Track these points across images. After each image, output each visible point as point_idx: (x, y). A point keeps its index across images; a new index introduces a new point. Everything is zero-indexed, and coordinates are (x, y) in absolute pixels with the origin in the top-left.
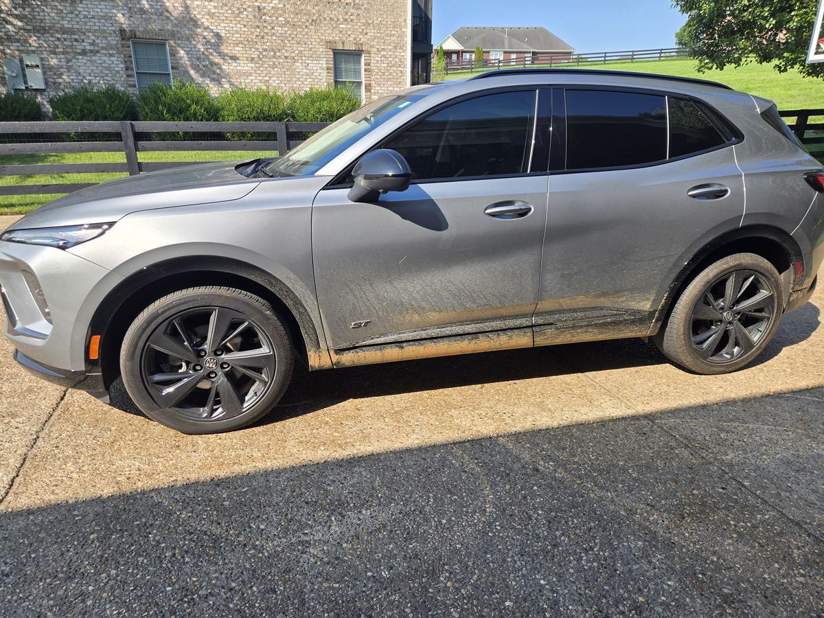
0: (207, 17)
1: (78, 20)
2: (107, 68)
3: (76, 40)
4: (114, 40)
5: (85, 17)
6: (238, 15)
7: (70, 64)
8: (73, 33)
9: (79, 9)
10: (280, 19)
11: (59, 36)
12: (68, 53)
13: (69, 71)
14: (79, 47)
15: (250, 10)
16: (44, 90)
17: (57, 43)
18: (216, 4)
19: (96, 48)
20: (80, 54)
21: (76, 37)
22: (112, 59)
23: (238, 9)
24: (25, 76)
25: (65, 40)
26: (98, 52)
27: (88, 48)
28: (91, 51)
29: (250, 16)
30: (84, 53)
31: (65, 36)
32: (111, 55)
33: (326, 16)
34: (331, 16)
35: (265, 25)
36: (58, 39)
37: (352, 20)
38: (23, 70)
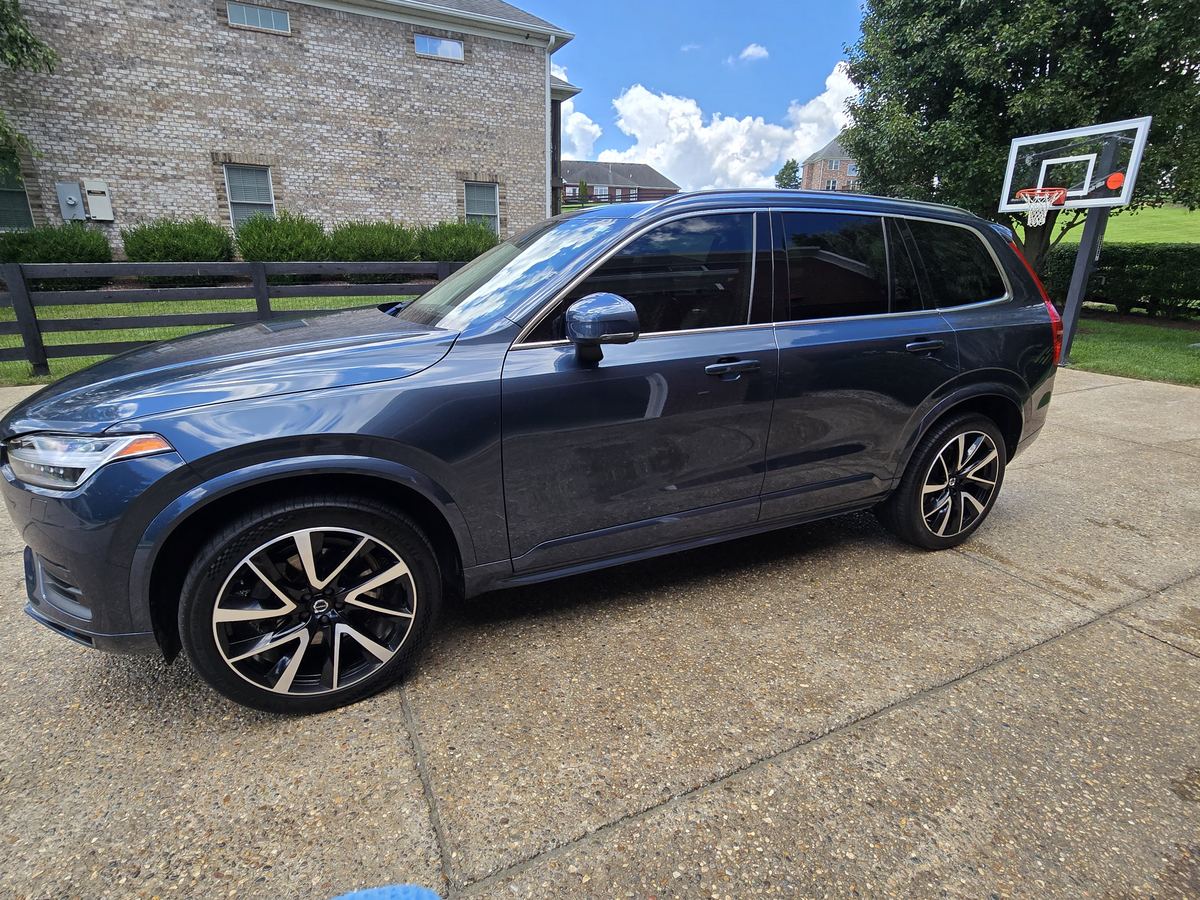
0: (319, 141)
1: (157, 139)
2: (193, 197)
3: (155, 163)
4: (204, 164)
5: (166, 136)
6: (355, 141)
7: (146, 191)
8: (151, 154)
9: (158, 127)
10: (404, 146)
11: (132, 157)
12: (143, 178)
13: (144, 199)
14: (158, 172)
15: (368, 135)
16: (112, 222)
17: (130, 165)
18: (329, 128)
19: (180, 173)
20: (159, 180)
21: (155, 159)
22: (201, 186)
23: (356, 134)
24: (86, 204)
25: (140, 162)
26: (183, 178)
27: (170, 172)
28: (174, 177)
29: (370, 142)
30: (164, 178)
31: (141, 158)
32: (200, 182)
33: (456, 144)
34: (463, 145)
35: (386, 151)
36: (131, 162)
37: (485, 150)
38: (83, 196)
